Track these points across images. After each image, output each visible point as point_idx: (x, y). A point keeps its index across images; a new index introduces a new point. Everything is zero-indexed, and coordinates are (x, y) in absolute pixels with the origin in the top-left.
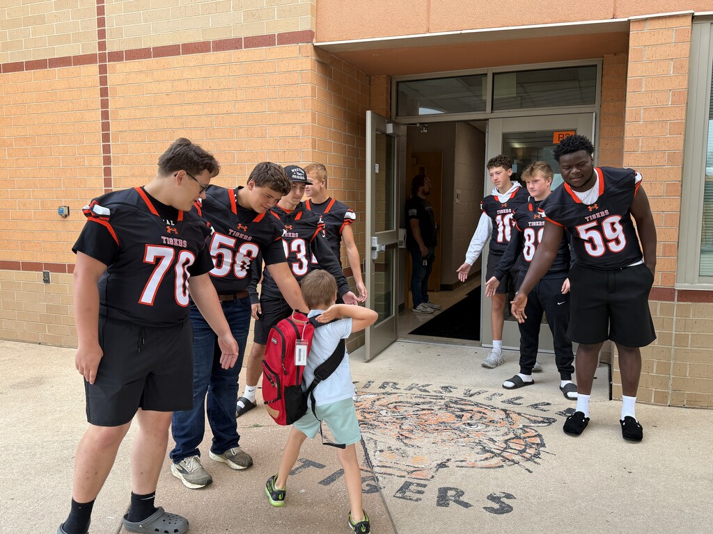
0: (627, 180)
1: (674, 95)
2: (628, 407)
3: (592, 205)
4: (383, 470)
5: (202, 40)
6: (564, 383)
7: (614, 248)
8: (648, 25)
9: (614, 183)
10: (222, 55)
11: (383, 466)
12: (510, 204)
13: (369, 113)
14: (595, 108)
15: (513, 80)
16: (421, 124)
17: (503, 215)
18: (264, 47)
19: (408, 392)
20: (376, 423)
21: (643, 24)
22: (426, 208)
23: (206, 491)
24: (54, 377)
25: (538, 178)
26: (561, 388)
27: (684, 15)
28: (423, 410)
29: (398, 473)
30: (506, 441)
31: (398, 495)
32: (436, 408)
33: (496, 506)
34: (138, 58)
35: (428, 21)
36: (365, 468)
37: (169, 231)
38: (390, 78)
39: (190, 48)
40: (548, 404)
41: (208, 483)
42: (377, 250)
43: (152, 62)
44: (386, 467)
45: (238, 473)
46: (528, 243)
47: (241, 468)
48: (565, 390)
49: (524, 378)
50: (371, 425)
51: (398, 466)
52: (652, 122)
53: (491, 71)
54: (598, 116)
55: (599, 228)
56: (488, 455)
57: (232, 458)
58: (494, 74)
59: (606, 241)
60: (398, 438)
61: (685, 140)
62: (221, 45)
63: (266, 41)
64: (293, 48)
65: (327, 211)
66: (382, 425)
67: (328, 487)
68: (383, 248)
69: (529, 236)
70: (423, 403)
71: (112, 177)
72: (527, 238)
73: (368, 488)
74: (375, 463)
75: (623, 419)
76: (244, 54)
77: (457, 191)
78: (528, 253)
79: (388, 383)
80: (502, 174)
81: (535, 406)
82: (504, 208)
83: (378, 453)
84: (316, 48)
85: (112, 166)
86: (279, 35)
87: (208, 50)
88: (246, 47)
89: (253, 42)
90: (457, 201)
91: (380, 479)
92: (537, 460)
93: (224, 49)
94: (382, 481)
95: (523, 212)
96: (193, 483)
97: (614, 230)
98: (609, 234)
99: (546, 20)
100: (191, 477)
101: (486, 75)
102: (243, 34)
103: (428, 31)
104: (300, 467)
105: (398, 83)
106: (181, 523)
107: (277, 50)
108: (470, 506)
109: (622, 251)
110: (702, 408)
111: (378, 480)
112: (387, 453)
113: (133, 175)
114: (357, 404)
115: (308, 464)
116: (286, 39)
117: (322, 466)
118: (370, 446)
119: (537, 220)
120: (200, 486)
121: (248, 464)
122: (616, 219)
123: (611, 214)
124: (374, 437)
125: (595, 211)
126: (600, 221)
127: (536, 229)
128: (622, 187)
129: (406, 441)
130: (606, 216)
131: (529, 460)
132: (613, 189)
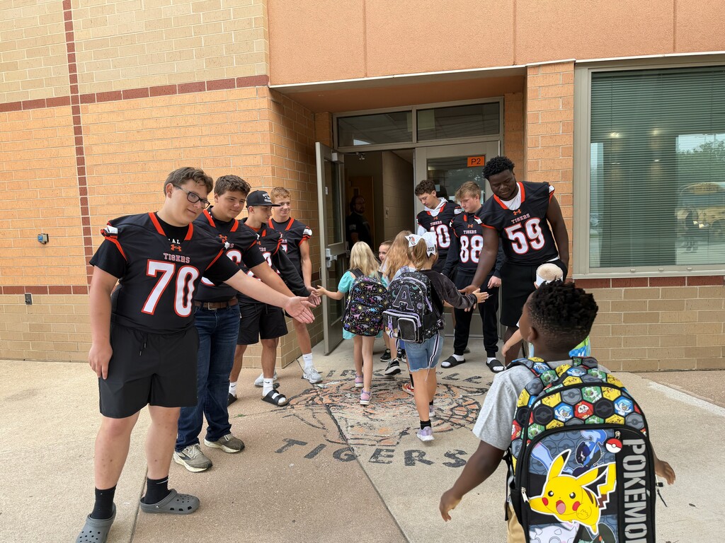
0: (542, 190)
1: (563, 125)
3: (516, 211)
4: (356, 441)
5: (168, 84)
6: (490, 360)
7: (536, 246)
8: (541, 71)
9: (533, 192)
10: (188, 97)
11: (356, 439)
12: (440, 216)
13: (318, 145)
14: (499, 137)
15: (432, 115)
16: (360, 152)
17: (436, 226)
18: (225, 90)
20: (343, 404)
21: (537, 69)
22: (364, 223)
23: (208, 473)
24: (45, 388)
26: (487, 364)
27: (568, 63)
28: (380, 390)
29: (369, 443)
30: (452, 410)
31: (372, 460)
32: (390, 388)
33: (453, 461)
34: (109, 101)
35: (366, 68)
36: (341, 441)
37: (172, 249)
38: (331, 114)
39: (158, 91)
40: (479, 377)
41: (209, 467)
42: (331, 260)
43: (123, 103)
44: (358, 439)
45: (232, 455)
46: (463, 248)
47: (235, 451)
48: (491, 366)
49: (458, 358)
50: (340, 406)
51: (368, 437)
52: (548, 147)
53: (414, 108)
54: (502, 143)
55: (523, 230)
56: (439, 422)
57: (226, 444)
58: (417, 110)
60: (364, 415)
61: (573, 160)
62: (186, 88)
63: (227, 84)
64: (250, 91)
65: (287, 229)
66: (348, 405)
67: (312, 460)
68: (335, 258)
70: (380, 385)
71: (89, 206)
72: (462, 244)
73: (346, 457)
74: (348, 436)
76: (207, 95)
77: (386, 208)
78: (464, 256)
79: (347, 371)
81: (470, 380)
82: (436, 220)
83: (349, 428)
84: (271, 90)
85: (88, 196)
86: (238, 79)
87: (174, 92)
88: (209, 89)
89: (215, 85)
90: (386, 216)
91: (355, 449)
93: (189, 92)
94: (357, 451)
95: (459, 222)
96: (196, 467)
97: (535, 231)
98: (532, 236)
99: (462, 66)
100: (193, 462)
101: (411, 111)
102: (206, 79)
103: (366, 76)
104: (286, 446)
105: (338, 118)
106: (193, 501)
107: (237, 92)
108: (432, 463)
109: (541, 248)
111: (353, 450)
112: (356, 427)
113: (108, 204)
114: (324, 391)
115: (291, 442)
116: (245, 82)
117: (305, 444)
118: (342, 423)
119: (470, 229)
120: (202, 470)
121: (241, 447)
122: (536, 221)
123: (532, 217)
124: (344, 416)
125: (519, 215)
126: (523, 223)
127: (470, 236)
128: (538, 195)
129: (371, 417)
130: (528, 219)
131: (472, 422)
132: (532, 197)
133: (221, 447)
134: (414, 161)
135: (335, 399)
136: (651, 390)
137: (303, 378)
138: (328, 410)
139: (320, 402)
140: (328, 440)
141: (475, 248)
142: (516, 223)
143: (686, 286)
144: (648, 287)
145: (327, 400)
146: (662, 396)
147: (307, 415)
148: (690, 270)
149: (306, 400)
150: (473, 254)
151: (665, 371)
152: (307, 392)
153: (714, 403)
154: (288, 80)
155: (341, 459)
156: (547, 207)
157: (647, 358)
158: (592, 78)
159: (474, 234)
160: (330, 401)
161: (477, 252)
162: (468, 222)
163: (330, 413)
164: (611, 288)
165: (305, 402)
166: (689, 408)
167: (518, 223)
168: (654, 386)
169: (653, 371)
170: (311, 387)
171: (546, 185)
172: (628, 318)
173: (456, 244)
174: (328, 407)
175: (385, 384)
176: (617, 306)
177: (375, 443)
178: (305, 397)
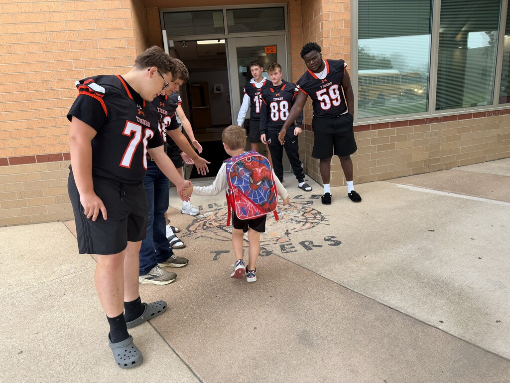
0: (340, 65)
1: (345, 23)
2: (351, 187)
3: (324, 80)
4: (262, 244)
6: (301, 184)
7: (336, 104)
9: (334, 67)
13: (164, 32)
14: (285, 32)
25: (277, 72)
26: (300, 187)
30: (303, 215)
31: (284, 252)
33: (333, 243)
37: (139, 113)
38: (159, 10)
40: (301, 196)
41: (174, 277)
46: (273, 111)
47: (183, 265)
51: (266, 240)
52: (336, 38)
55: (327, 93)
56: (302, 224)
57: (175, 261)
59: (331, 100)
61: (351, 47)
69: (274, 106)
72: (272, 108)
73: (265, 254)
75: (350, 192)
78: (274, 117)
80: (258, 70)
91: (266, 248)
92: (325, 219)
94: (269, 249)
95: (268, 93)
97: (335, 93)
98: (333, 96)
100: (163, 278)
104: (216, 255)
108: (322, 246)
109: (339, 105)
110: (364, 183)
111: (265, 249)
115: (218, 253)
117: (227, 252)
119: (278, 97)
120: (172, 281)
122: (336, 87)
123: (333, 84)
125: (325, 83)
126: (328, 88)
127: (278, 102)
128: (337, 69)
130: (331, 86)
131: (322, 220)
132: (334, 70)
133: (169, 265)
134: (226, 48)
135: (221, 222)
136: (400, 188)
137: (182, 213)
138: (223, 229)
139: (211, 226)
141: (283, 110)
142: (323, 88)
143: (408, 126)
144: (390, 128)
145: (215, 224)
146: (408, 190)
147: (212, 235)
148: (408, 117)
149: (199, 226)
150: (282, 115)
151: (397, 178)
152: (195, 222)
153: (435, 189)
155: (263, 256)
156: (342, 78)
157: (389, 171)
159: (281, 101)
160: (219, 224)
162: (276, 92)
163: (227, 231)
164: (371, 131)
165: (200, 228)
166: (427, 194)
167: (324, 88)
168: (400, 186)
169: (392, 179)
170: (194, 218)
171: (342, 62)
172: (380, 148)
173: (266, 109)
174: (220, 227)
176: (374, 141)
177: (275, 242)
178: (197, 224)
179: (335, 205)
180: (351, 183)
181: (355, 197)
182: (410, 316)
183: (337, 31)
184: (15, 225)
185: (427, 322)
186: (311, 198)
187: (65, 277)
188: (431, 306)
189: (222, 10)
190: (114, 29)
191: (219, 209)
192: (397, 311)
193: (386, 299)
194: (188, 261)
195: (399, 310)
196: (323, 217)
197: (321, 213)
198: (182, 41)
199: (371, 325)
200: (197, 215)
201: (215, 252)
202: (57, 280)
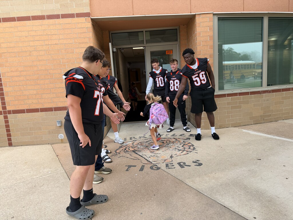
0: (205, 61)
1: (210, 37)
2: (213, 130)
3: (196, 69)
4: (155, 162)
5: (41, 15)
6: (185, 128)
7: (203, 82)
8: (201, 16)
9: (202, 62)
10: (51, 21)
11: (155, 161)
12: (160, 74)
14: (177, 43)
17: (158, 78)
18: (70, 18)
19: (140, 139)
20: (140, 150)
21: (199, 15)
25: (175, 64)
26: (184, 129)
27: (211, 13)
30: (183, 146)
31: (167, 168)
33: (197, 164)
34: (9, 22)
35: (133, 11)
38: (109, 32)
39: (35, 18)
40: (184, 134)
41: (102, 180)
43: (17, 23)
45: (108, 175)
46: (171, 85)
47: (109, 173)
48: (186, 130)
49: (172, 128)
51: (159, 160)
52: (204, 45)
56: (181, 151)
57: (104, 170)
59: (201, 80)
60: (151, 153)
61: (213, 51)
62: (50, 17)
63: (71, 16)
64: (83, 19)
65: (109, 79)
66: (142, 150)
67: (143, 172)
69: (171, 83)
71: (1, 73)
72: (171, 84)
73: (156, 169)
74: (151, 161)
75: (213, 134)
76: (61, 21)
78: (172, 88)
80: (156, 65)
81: (181, 135)
82: (158, 75)
83: (149, 158)
84: (92, 19)
85: (0, 68)
86: (76, 14)
87: (44, 19)
88: (62, 18)
89: (64, 16)
91: (157, 165)
92: (195, 149)
93: (52, 19)
94: (159, 166)
95: (169, 75)
96: (97, 182)
98: (202, 78)
99: (171, 13)
100: (95, 180)
102: (60, 13)
103: (133, 15)
105: (112, 33)
107: (76, 20)
108: (190, 166)
109: (205, 83)
110: (223, 128)
111: (157, 166)
112: (152, 157)
113: (12, 71)
114: (128, 146)
115: (130, 166)
116: (79, 15)
117: (136, 166)
118: (144, 156)
119: (174, 78)
120: (100, 181)
121: (110, 171)
123: (202, 71)
124: (143, 154)
125: (197, 71)
126: (199, 74)
127: (174, 81)
128: (204, 63)
129: (154, 153)
130: (200, 72)
131: (193, 150)
132: (201, 64)
133: (101, 172)
134: (145, 52)
136: (244, 132)
137: (115, 142)
138: (135, 152)
139: (129, 150)
140: (144, 163)
141: (176, 85)
142: (196, 74)
143: (250, 95)
144: (238, 96)
145: (131, 149)
146: (249, 133)
147: (128, 155)
148: (250, 90)
149: (122, 150)
150: (175, 87)
151: (243, 126)
152: (121, 147)
153: (266, 134)
154: (99, 15)
155: (155, 170)
156: (207, 67)
157: (238, 122)
158: (218, 20)
159: (175, 80)
160: (133, 149)
161: (177, 86)
162: (173, 75)
163: (137, 154)
164: (226, 97)
165: (123, 151)
166: (261, 136)
167: (197, 74)
168: (244, 131)
169: (240, 126)
170: (121, 145)
171: (206, 59)
172: (232, 108)
173: (168, 84)
174: (134, 151)
175: (150, 141)
176: (228, 104)
177: (163, 162)
178: (121, 149)
179: (203, 140)
180: (213, 128)
181: (216, 137)
182: (236, 213)
183: (205, 42)
184: (26, 145)
185: (246, 218)
186: (189, 136)
187: (45, 176)
188: (250, 208)
189: (143, 31)
190: (83, 43)
191: (135, 141)
192: (229, 209)
193: (223, 201)
194: (111, 170)
195: (230, 208)
196: (194, 148)
197: (193, 145)
198: (121, 48)
199: (211, 217)
200: (122, 143)
201: (128, 166)
202: (40, 178)
